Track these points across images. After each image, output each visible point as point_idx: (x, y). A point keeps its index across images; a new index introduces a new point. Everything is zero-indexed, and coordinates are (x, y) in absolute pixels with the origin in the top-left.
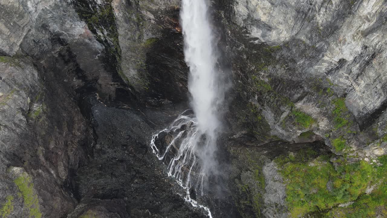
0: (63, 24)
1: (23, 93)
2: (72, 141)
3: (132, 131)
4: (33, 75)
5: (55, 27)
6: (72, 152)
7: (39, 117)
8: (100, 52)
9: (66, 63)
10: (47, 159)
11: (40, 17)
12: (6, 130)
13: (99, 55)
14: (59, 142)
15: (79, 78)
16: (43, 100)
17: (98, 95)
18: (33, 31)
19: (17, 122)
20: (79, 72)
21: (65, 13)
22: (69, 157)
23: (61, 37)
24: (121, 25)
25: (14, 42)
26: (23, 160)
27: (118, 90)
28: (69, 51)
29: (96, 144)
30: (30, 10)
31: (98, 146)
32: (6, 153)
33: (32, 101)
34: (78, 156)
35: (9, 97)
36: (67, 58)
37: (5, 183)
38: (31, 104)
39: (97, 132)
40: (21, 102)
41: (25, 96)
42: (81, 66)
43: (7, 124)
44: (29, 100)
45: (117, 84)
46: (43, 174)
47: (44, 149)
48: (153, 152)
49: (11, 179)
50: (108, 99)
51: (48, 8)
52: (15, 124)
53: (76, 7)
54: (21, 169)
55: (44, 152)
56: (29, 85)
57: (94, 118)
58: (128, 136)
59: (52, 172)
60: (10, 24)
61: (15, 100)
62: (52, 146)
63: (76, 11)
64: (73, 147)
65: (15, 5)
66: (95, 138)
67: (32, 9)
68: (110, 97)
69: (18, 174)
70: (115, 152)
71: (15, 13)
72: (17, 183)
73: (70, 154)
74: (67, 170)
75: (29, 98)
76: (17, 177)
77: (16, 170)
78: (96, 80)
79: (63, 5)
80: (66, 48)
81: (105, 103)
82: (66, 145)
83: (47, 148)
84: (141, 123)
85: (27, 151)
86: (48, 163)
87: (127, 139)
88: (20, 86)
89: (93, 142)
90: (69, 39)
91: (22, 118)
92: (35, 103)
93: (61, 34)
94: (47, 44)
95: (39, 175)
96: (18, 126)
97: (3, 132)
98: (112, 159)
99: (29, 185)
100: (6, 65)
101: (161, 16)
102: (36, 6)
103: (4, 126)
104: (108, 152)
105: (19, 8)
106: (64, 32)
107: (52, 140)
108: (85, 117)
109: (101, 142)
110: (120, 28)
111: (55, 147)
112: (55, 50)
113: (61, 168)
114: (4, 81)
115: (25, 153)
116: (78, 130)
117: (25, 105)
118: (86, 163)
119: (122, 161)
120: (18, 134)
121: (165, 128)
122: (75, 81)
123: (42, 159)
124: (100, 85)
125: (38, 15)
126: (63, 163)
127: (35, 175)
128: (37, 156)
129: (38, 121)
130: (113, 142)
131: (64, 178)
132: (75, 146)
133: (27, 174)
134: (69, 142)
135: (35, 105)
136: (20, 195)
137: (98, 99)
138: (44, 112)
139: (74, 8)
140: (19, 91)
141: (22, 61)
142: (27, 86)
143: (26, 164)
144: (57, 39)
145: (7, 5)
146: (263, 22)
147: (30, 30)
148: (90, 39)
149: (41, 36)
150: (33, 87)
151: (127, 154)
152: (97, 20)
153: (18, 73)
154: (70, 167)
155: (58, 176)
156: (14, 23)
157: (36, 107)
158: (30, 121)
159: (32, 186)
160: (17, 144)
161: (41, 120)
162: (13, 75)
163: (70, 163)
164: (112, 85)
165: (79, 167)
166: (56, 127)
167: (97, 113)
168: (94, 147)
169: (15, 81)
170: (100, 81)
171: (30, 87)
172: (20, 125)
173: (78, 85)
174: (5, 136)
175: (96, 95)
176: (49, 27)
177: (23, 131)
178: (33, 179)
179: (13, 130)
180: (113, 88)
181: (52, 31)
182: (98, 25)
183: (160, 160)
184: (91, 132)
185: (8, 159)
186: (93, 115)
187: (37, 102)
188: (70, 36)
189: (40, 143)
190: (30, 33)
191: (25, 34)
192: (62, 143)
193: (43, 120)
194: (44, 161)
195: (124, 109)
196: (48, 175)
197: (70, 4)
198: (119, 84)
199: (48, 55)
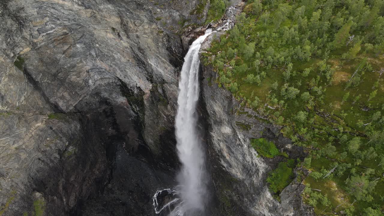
0: (111, 94)
1: (64, 139)
2: (89, 178)
3: (142, 181)
4: (76, 127)
5: (105, 95)
6: (86, 187)
7: (70, 157)
8: (133, 117)
9: (107, 117)
10: (64, 188)
11: (96, 88)
12: (43, 164)
13: (132, 118)
14: (78, 177)
15: (113, 128)
16: (78, 145)
17: (125, 144)
18: (88, 97)
19: (52, 159)
20: (115, 124)
21: (113, 90)
22: (82, 190)
23: (108, 101)
24: (147, 110)
25: (71, 104)
26: (46, 186)
27: (140, 146)
28: (112, 110)
29: (109, 183)
30: (90, 84)
31: (110, 186)
32: (37, 179)
33: (69, 144)
34: (90, 191)
35: (53, 142)
36: (109, 114)
37: (26, 203)
38: (68, 146)
39: (113, 174)
40: (60, 145)
41: (65, 141)
42: (118, 122)
43: (45, 160)
44: (67, 144)
45: (141, 142)
46: (57, 201)
47: (65, 181)
48: (153, 205)
49: (32, 200)
50: (131, 150)
51: (103, 84)
52: (50, 160)
53: (122, 88)
54: (41, 194)
55: (64, 183)
56: (70, 134)
57: (115, 161)
58: (137, 184)
59: (64, 200)
60: (72, 93)
61: (56, 144)
62: (72, 179)
63: (120, 91)
64: (88, 183)
65: (80, 82)
66: (109, 178)
67: (91, 84)
68: (133, 149)
69: (38, 198)
70: (122, 194)
71: (78, 86)
72: (35, 204)
73: (84, 188)
74: (77, 200)
75: (67, 142)
76: (36, 199)
77: (38, 194)
78: (126, 133)
79: (113, 85)
80: (110, 107)
81: (128, 152)
82: (84, 180)
83: (67, 180)
84: (152, 177)
85: (52, 180)
86: (64, 192)
87: (136, 187)
88: (64, 134)
89: (107, 181)
90: (114, 103)
91: (57, 156)
92: (71, 146)
93: (109, 99)
94: (95, 104)
95: (53, 201)
96: (52, 161)
97: (40, 165)
98: (117, 199)
99: (42, 208)
100: (59, 121)
101: (171, 119)
102: (95, 82)
103: (42, 161)
104: (116, 193)
105: (82, 84)
106: (110, 98)
107: (74, 175)
108: (109, 159)
109: (114, 182)
110: (146, 111)
111: (74, 180)
112: (101, 108)
113: (72, 198)
114: (54, 131)
115: (50, 181)
116: (98, 170)
117: (62, 147)
118: (95, 197)
119: (124, 204)
120: (50, 167)
121: (169, 188)
122: (110, 130)
123: (61, 188)
124: (128, 138)
125: (94, 87)
126: (76, 194)
127: (50, 201)
128: (58, 185)
129: (69, 159)
130: (123, 186)
131: (72, 206)
132: (90, 182)
133: (43, 199)
134: (87, 178)
135: (71, 147)
136: (33, 213)
137: (124, 147)
138: (75, 154)
139: (120, 88)
140: (61, 138)
141: (72, 118)
142: (69, 134)
143: (47, 190)
144: (105, 101)
145: (74, 82)
146: (227, 160)
147: (85, 96)
148: (127, 107)
149: (92, 100)
150: (73, 135)
151: (130, 199)
152: (133, 100)
153: (65, 127)
154: (80, 198)
155: (67, 204)
156: (76, 92)
157: (71, 149)
158: (63, 158)
159: (44, 210)
160: (46, 174)
161: (71, 159)
162: (61, 128)
163: (81, 195)
164: (137, 141)
165: (88, 199)
166: (80, 165)
167: (119, 158)
168: (107, 185)
169: (61, 130)
170: (128, 135)
171: (71, 135)
172: (54, 161)
173: (111, 133)
174: (41, 168)
175: (123, 143)
176: (101, 93)
177: (55, 165)
178: (47, 204)
179: (48, 164)
180: (137, 144)
181: (102, 97)
182: (134, 103)
183: (157, 214)
184: (109, 172)
185: (36, 185)
186: (115, 159)
187: (72, 146)
188: (114, 102)
189: (64, 176)
190: (85, 98)
191: (81, 99)
192: (81, 178)
193: (72, 160)
194: (61, 190)
195: (142, 161)
196: (59, 202)
197: (118, 85)
198: (142, 142)
199: (94, 111)
